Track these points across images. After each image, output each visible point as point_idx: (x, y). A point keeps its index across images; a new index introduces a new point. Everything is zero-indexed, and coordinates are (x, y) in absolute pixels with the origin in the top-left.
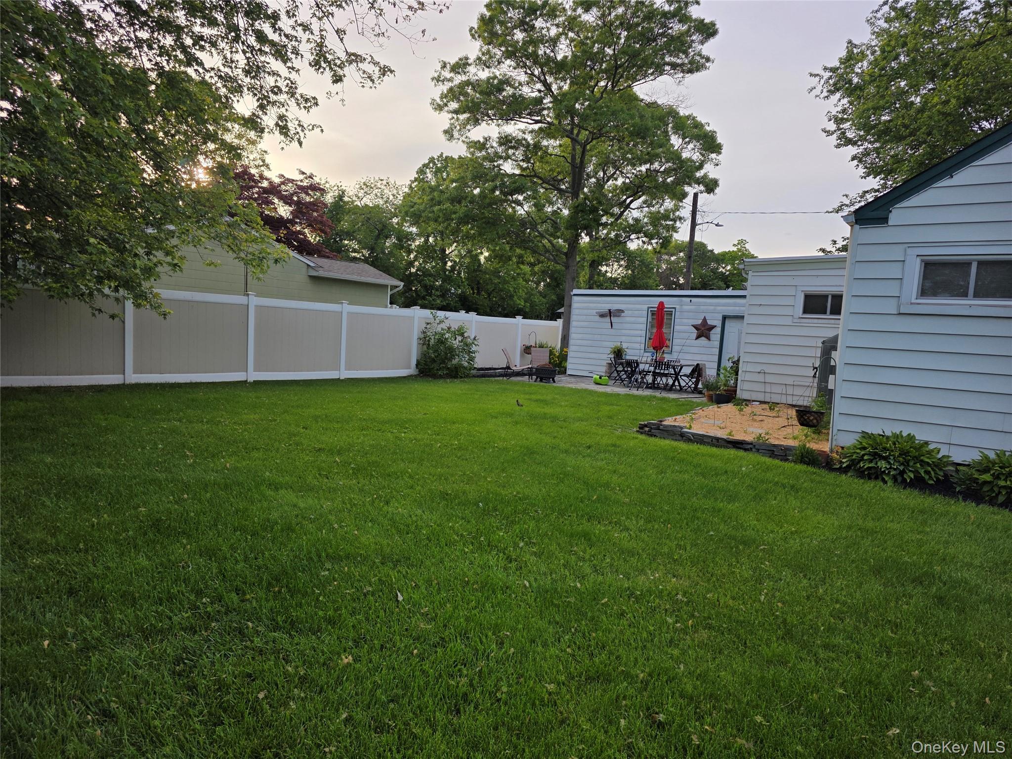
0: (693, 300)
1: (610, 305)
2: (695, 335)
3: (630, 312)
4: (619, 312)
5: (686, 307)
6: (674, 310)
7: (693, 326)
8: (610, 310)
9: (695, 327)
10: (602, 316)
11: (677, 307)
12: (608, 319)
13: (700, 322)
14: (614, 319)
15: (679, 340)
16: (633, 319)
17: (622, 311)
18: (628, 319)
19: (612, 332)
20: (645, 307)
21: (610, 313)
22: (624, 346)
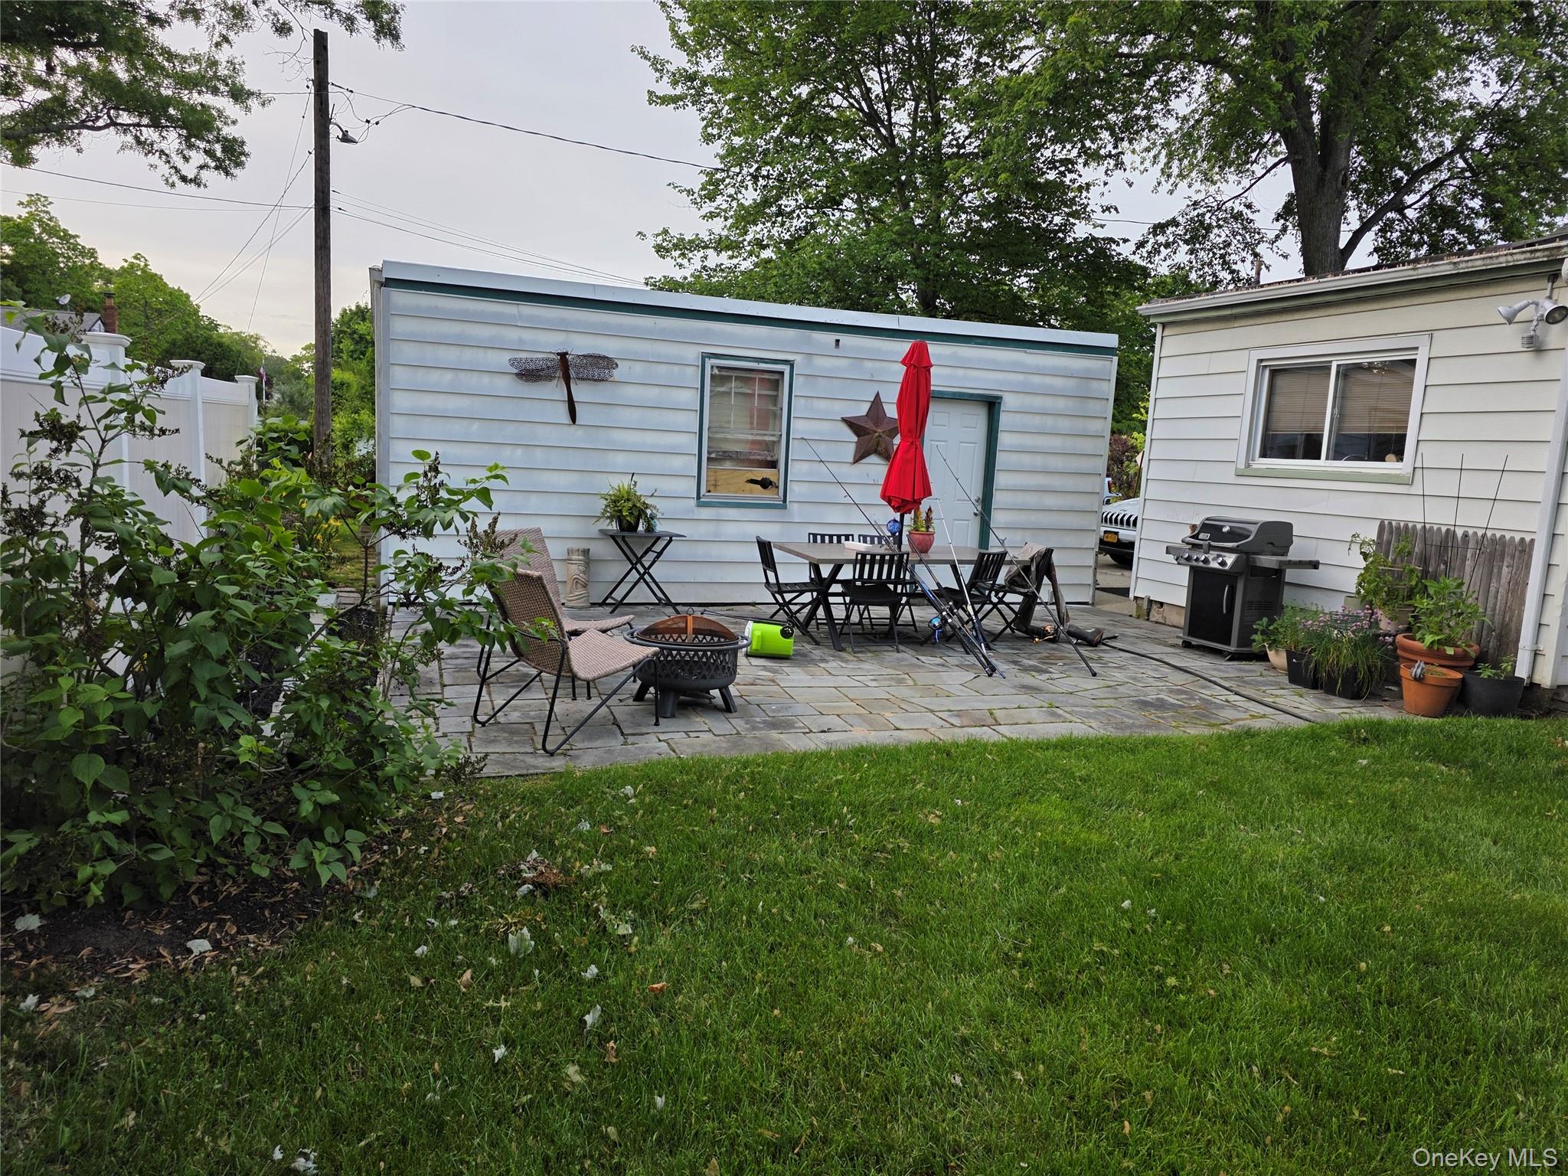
0: (846, 339)
1: (560, 337)
2: (850, 451)
3: (638, 368)
4: (599, 367)
5: (823, 364)
6: (786, 369)
7: (844, 420)
8: (563, 356)
9: (851, 423)
10: (530, 374)
11: (798, 359)
12: (554, 390)
13: (863, 410)
14: (582, 392)
15: (805, 467)
16: (652, 394)
17: (608, 363)
18: (631, 393)
19: (574, 435)
20: (692, 353)
21: (564, 368)
22: (643, 488)
